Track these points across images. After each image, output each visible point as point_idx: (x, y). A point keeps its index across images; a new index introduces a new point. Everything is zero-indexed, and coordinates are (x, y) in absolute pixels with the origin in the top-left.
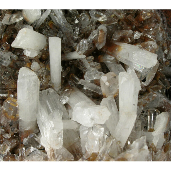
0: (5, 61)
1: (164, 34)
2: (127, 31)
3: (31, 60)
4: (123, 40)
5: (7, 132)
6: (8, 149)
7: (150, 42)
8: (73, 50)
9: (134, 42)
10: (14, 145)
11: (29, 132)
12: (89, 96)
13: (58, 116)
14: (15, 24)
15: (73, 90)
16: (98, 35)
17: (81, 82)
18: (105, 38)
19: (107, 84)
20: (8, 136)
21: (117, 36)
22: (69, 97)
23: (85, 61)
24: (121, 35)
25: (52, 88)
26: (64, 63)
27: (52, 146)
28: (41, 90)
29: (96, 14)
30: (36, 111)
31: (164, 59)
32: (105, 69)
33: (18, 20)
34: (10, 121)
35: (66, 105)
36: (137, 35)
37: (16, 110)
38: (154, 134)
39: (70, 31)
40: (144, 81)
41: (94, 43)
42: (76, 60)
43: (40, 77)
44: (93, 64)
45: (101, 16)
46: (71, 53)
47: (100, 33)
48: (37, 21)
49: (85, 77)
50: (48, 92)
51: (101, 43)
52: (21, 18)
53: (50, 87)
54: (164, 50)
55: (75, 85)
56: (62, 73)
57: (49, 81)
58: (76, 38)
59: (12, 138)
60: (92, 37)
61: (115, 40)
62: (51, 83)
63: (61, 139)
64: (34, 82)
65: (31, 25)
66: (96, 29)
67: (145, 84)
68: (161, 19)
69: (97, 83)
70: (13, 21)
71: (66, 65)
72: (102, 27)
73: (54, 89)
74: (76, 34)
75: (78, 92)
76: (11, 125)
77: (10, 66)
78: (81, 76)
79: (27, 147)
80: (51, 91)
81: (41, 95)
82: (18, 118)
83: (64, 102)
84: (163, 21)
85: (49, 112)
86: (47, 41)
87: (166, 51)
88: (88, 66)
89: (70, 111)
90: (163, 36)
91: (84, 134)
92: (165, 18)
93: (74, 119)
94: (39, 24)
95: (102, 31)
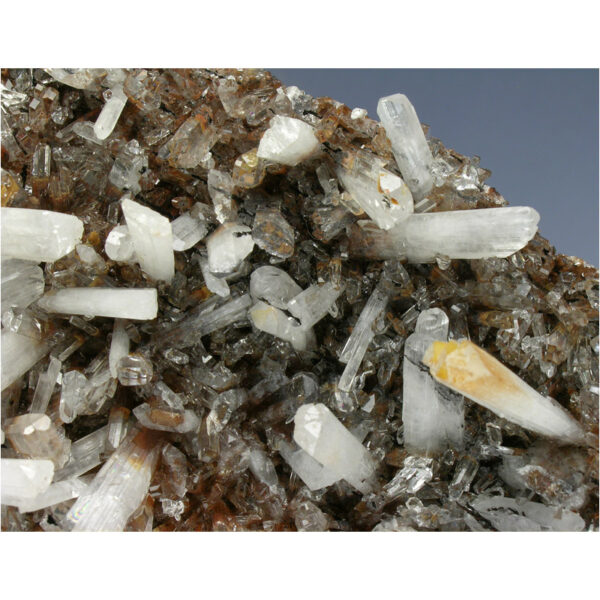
0: (120, 173)
2: (184, 483)
4: (161, 471)
8: (133, 348)
14: (209, 202)
15: (41, 342)
16: (169, 410)
17: (56, 363)
18: (163, 428)
21: (172, 457)
22: (20, 331)
23: (105, 378)
24: (174, 467)
25: (45, 291)
26: (105, 326)
29: (228, 406)
33: (218, 210)
39: (185, 341)
41: (152, 399)
44: (98, 393)
45: (220, 418)
47: (173, 415)
50: (36, 281)
51: (150, 417)
52: (221, 219)
53: (48, 286)
56: (81, 317)
58: (167, 354)
60: (165, 393)
61: (164, 450)
64: (46, 250)
65: (202, 244)
70: (216, 197)
72: (190, 421)
73: (42, 296)
74: (176, 354)
75: (34, 354)
77: (109, 185)
88: (95, 383)
95: (180, 420)
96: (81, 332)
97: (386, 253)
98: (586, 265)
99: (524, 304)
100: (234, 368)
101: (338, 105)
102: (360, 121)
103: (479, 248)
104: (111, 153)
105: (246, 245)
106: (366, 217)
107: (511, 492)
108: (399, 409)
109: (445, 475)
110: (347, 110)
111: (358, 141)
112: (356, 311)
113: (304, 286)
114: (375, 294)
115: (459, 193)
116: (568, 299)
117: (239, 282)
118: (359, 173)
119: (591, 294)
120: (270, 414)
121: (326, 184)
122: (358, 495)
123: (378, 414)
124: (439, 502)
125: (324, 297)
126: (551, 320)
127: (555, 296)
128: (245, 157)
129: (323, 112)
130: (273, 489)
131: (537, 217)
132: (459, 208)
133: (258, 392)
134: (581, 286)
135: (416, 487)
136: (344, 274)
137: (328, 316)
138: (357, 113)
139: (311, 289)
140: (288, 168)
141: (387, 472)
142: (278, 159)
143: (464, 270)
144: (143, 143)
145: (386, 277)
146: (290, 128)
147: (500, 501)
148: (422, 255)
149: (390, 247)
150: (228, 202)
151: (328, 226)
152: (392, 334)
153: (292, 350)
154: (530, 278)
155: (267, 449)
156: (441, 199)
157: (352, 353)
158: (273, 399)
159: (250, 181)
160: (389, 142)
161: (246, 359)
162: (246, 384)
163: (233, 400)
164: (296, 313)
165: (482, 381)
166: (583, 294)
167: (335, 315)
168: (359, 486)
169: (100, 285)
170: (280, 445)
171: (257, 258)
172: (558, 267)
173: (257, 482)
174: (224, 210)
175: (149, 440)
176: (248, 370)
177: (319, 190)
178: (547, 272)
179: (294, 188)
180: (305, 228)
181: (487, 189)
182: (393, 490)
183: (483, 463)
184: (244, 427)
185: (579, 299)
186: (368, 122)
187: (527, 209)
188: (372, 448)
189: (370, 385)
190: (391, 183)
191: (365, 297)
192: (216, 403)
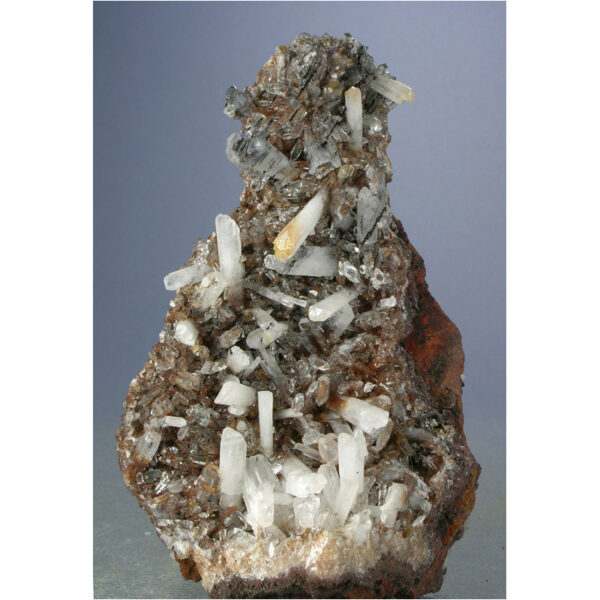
0: (203, 420)
1: (408, 385)
2: (356, 382)
3: (236, 419)
4: (350, 393)
5: (204, 511)
6: (205, 531)
7: (383, 397)
8: (289, 407)
9: (364, 397)
10: (213, 527)
11: (232, 510)
12: (308, 465)
13: (268, 488)
14: (217, 373)
15: (288, 456)
16: (318, 389)
17: (297, 446)
18: (328, 391)
19: (325, 447)
20: (206, 515)
21: (343, 389)
22: (282, 464)
23: (303, 421)
24: (348, 387)
25: (262, 454)
26: (278, 423)
27: (260, 523)
28: (248, 457)
29: (317, 361)
30: (242, 482)
31: (406, 418)
32: (327, 429)
33: (220, 369)
34: (208, 495)
35: (280, 476)
36: (368, 387)
37: (217, 481)
38: (383, 508)
39: (284, 382)
40: (374, 444)
41: (314, 397)
42: (291, 418)
43: (247, 440)
44: (312, 423)
45: (323, 364)
46: (285, 411)
47: (321, 386)
48: (244, 371)
49: (303, 440)
50: (257, 459)
51: (322, 397)
52: (225, 367)
53: (258, 452)
54: (405, 406)
55: (292, 450)
56: (274, 435)
57: (258, 444)
58: (291, 391)
59: (210, 518)
60: (311, 391)
61: (340, 393)
62: (261, 447)
63: (271, 515)
65: (237, 375)
66: (317, 379)
67: (377, 449)
68: (406, 365)
69: (315, 447)
70: (214, 370)
71: (280, 425)
72: (324, 378)
73: (264, 456)
74: (291, 386)
75: (294, 459)
76: (209, 501)
77: (209, 426)
78: (298, 438)
79: (230, 528)
80: (260, 457)
81: (248, 463)
82: (219, 491)
83: (276, 470)
84: (409, 366)
85: (257, 483)
86: (257, 395)
87: (409, 407)
88: (306, 426)
89: (283, 482)
90: (405, 388)
91: (298, 508)
92: (411, 363)
93: (287, 491)
94: (247, 374)
95: (323, 382)
96: (283, 437)
97: (240, 288)
98: (244, 192)
99: (263, 221)
100: (298, 359)
101: (168, 314)
102: (176, 303)
103: (236, 242)
104: (194, 424)
105: (236, 350)
106: (222, 296)
107: (354, 224)
108: (315, 278)
109: (348, 255)
110: (171, 309)
111: (186, 303)
112: (269, 303)
113: (258, 327)
114: (260, 292)
115: (211, 252)
116: (261, 200)
117: (254, 353)
118: (202, 299)
119: (257, 189)
120: (321, 342)
121: (207, 317)
122: (360, 297)
123: (319, 288)
124: (361, 259)
125: (263, 316)
126: (271, 208)
127: (259, 206)
128: (194, 351)
129: (172, 321)
130: (358, 339)
131: (220, 215)
132: (217, 253)
133: (309, 348)
134: (254, 194)
135: (354, 268)
136: (252, 308)
137: (271, 314)
138: (173, 304)
139: (259, 324)
140: (200, 335)
141: (348, 284)
142: (196, 337)
143: (247, 250)
144: (188, 407)
145: (251, 286)
146: (181, 330)
147: (358, 228)
148: (241, 270)
149: (237, 285)
150: (217, 364)
151: (228, 315)
152: (279, 284)
153: (289, 331)
154: (251, 218)
155: (339, 344)
156: (213, 261)
157: (288, 302)
158: (313, 340)
159: (206, 350)
160: (186, 286)
161: (294, 355)
162: (307, 354)
163: (313, 358)
164: (268, 324)
165: (290, 235)
166: (258, 193)
167: (270, 311)
168: (354, 295)
169: (258, 426)
170: (336, 336)
171: (242, 344)
172: (246, 205)
173: (356, 347)
174: (220, 365)
175: (334, 399)
176: (300, 353)
177: (210, 321)
178: (247, 211)
179: (209, 333)
180: (229, 326)
181: (208, 241)
182: (356, 280)
183: (341, 238)
184: (328, 355)
185: (260, 194)
186: (177, 299)
187: (217, 219)
188: (336, 291)
189: (305, 293)
190: (205, 282)
191: (263, 298)
192: (315, 367)
